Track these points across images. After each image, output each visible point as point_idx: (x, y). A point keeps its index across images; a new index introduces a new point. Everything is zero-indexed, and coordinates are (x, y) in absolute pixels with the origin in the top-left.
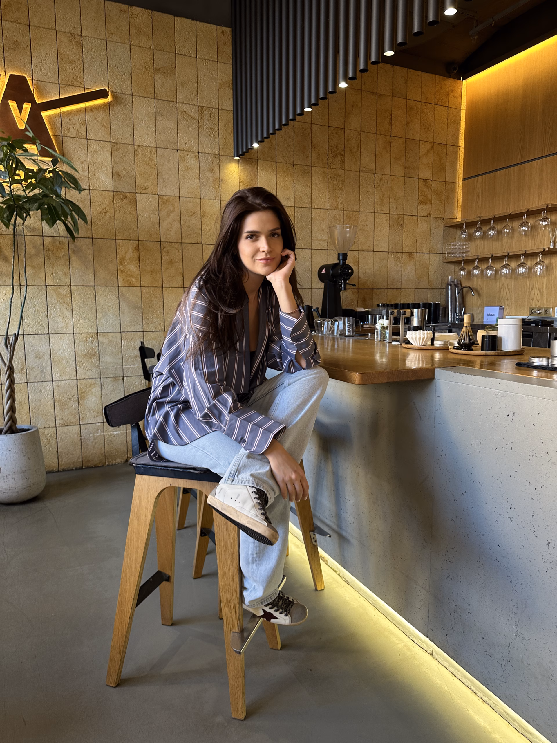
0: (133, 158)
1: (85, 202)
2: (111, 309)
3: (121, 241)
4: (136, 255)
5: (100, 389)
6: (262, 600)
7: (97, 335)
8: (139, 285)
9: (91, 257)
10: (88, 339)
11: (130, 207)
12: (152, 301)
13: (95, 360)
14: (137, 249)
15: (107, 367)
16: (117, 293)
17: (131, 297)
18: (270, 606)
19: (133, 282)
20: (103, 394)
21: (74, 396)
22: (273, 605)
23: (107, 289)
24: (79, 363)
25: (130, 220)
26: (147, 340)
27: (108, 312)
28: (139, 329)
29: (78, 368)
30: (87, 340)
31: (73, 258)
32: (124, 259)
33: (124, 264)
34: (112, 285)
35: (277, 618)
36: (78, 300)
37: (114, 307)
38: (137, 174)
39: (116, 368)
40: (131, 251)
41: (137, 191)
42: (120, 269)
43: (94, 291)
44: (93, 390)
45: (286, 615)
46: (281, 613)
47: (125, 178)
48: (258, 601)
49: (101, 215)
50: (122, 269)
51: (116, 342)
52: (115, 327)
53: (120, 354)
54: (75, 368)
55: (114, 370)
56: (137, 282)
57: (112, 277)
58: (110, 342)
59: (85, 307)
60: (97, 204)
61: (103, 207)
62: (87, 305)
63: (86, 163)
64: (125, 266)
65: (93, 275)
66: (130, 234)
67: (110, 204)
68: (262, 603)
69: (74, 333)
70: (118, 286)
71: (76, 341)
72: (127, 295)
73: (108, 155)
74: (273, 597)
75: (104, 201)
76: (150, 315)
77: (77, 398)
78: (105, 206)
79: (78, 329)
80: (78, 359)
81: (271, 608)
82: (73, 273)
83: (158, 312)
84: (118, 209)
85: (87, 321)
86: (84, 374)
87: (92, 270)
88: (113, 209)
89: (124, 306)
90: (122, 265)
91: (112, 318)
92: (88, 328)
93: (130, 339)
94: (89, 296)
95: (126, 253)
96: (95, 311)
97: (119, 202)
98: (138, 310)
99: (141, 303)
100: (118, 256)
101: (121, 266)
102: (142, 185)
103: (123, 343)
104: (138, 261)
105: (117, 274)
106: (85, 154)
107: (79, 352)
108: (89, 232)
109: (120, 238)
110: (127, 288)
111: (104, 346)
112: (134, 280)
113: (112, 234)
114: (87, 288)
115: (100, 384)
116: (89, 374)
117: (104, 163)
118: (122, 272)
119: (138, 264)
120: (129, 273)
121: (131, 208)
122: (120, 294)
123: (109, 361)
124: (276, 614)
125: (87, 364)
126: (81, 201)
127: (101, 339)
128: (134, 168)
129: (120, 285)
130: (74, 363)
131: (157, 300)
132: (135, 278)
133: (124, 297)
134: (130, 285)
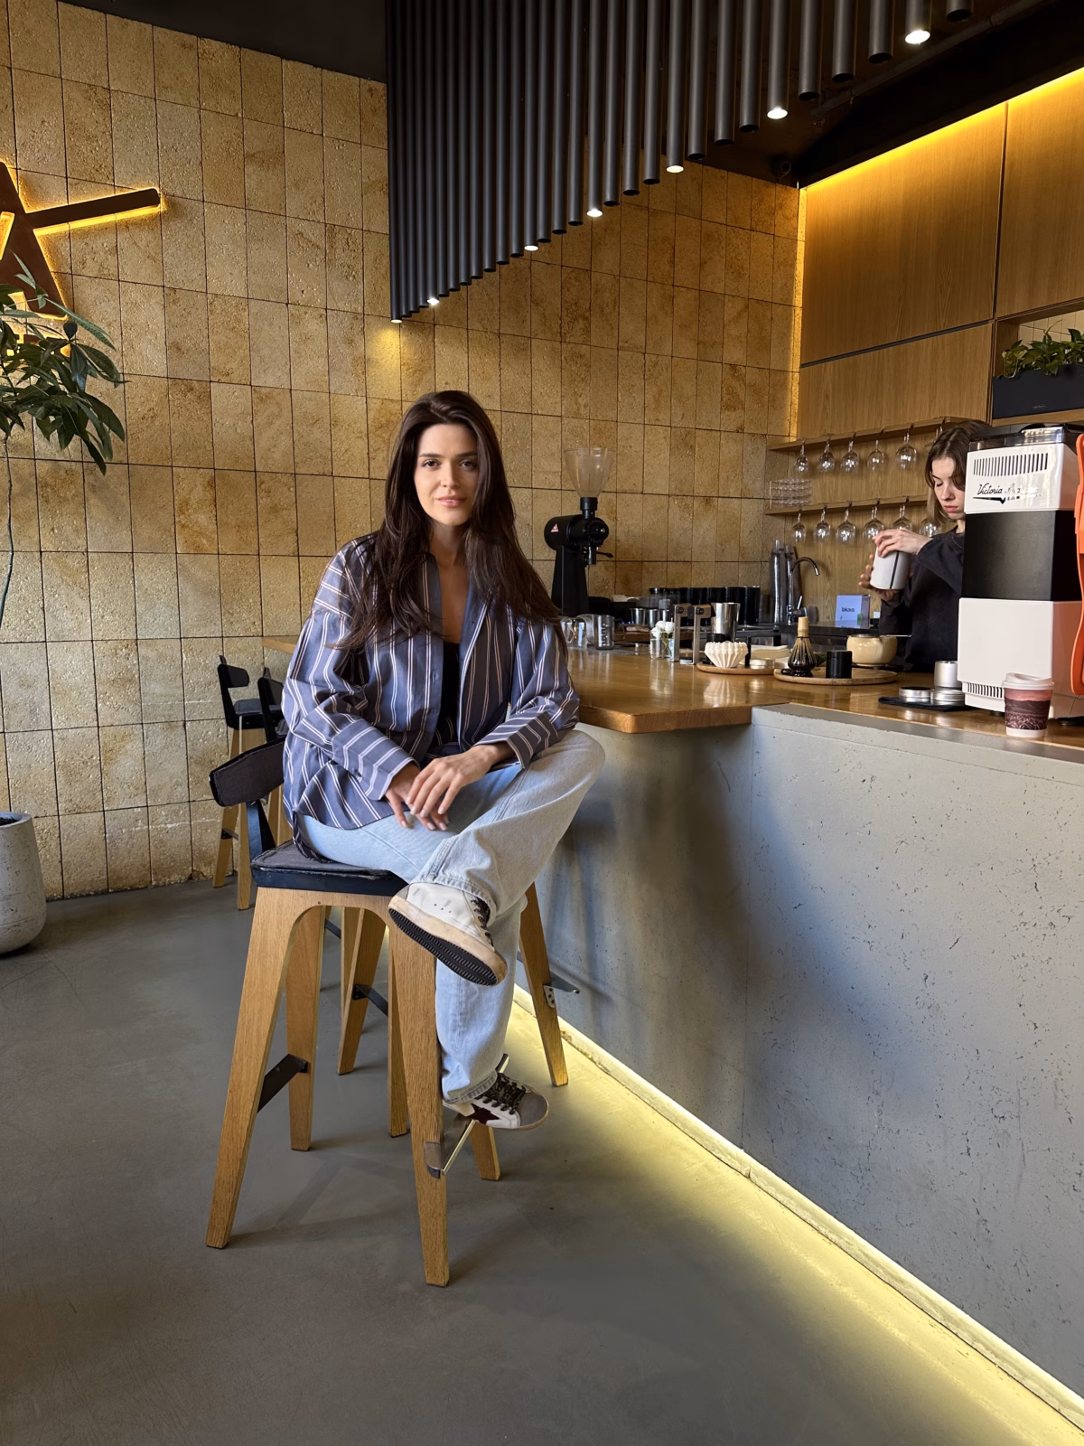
0: (204, 317)
1: (116, 398)
2: (163, 596)
3: (182, 469)
4: (209, 496)
5: (141, 745)
6: (470, 1090)
7: (137, 644)
8: (216, 552)
9: (125, 499)
10: (118, 651)
11: (198, 407)
12: (239, 580)
13: (132, 690)
14: (212, 484)
15: (153, 703)
16: (174, 566)
17: (200, 574)
18: (485, 1098)
19: (204, 545)
20: (147, 753)
21: (92, 757)
22: (489, 1096)
23: (156, 558)
24: (102, 696)
25: (199, 431)
26: (230, 653)
27: (157, 601)
28: (214, 632)
29: (99, 705)
30: (116, 654)
31: (93, 501)
32: (187, 502)
33: (186, 513)
34: (165, 550)
35: (497, 1118)
36: (100, 579)
37: (168, 592)
38: (212, 348)
39: (171, 705)
40: (200, 488)
41: (212, 379)
42: (180, 522)
43: (131, 563)
44: (128, 747)
45: (511, 1113)
46: (503, 1109)
47: (190, 353)
48: (463, 1091)
49: (145, 421)
50: (183, 522)
51: (172, 657)
52: (170, 629)
53: (179, 679)
54: (94, 706)
55: (168, 708)
56: (210, 545)
57: (164, 536)
58: (160, 655)
59: (114, 592)
60: (137, 401)
61: (147, 409)
62: (118, 587)
63: (116, 325)
64: (189, 515)
65: (130, 532)
66: (198, 457)
67: (161, 401)
68: (470, 1095)
69: (92, 641)
70: (177, 553)
71: (97, 655)
72: (193, 570)
73: (158, 310)
74: (488, 1084)
75: (151, 396)
76: (235, 607)
77: (98, 762)
78: (152, 405)
79: (101, 633)
80: (100, 688)
81: (485, 1102)
82: (91, 528)
83: (251, 600)
84: (176, 410)
85: (117, 617)
86: (112, 716)
87: (128, 523)
88: (167, 410)
89: (186, 589)
90: (183, 513)
91: (165, 612)
92: (119, 630)
93: (198, 651)
94: (122, 572)
95: (191, 491)
96: (132, 599)
97: (178, 399)
98: (213, 597)
99: (218, 585)
100: (176, 498)
101: (182, 517)
102: (222, 367)
103: (185, 659)
104: (213, 507)
105: (173, 531)
106: (114, 308)
107: (103, 676)
108: (122, 453)
109: (180, 464)
110: (192, 556)
111: (150, 663)
112: (205, 542)
113: (165, 457)
114: (118, 557)
115: (141, 735)
116: (121, 716)
117: (150, 326)
118: (183, 526)
119: (214, 513)
120: (195, 528)
121: (201, 409)
122: (179, 567)
123: (158, 692)
124: (495, 1111)
125: (117, 697)
126: (108, 395)
127: (142, 651)
128: (206, 335)
129: (179, 551)
130: (92, 695)
131: (248, 578)
132: (208, 538)
133: (186, 574)
134: (199, 551)
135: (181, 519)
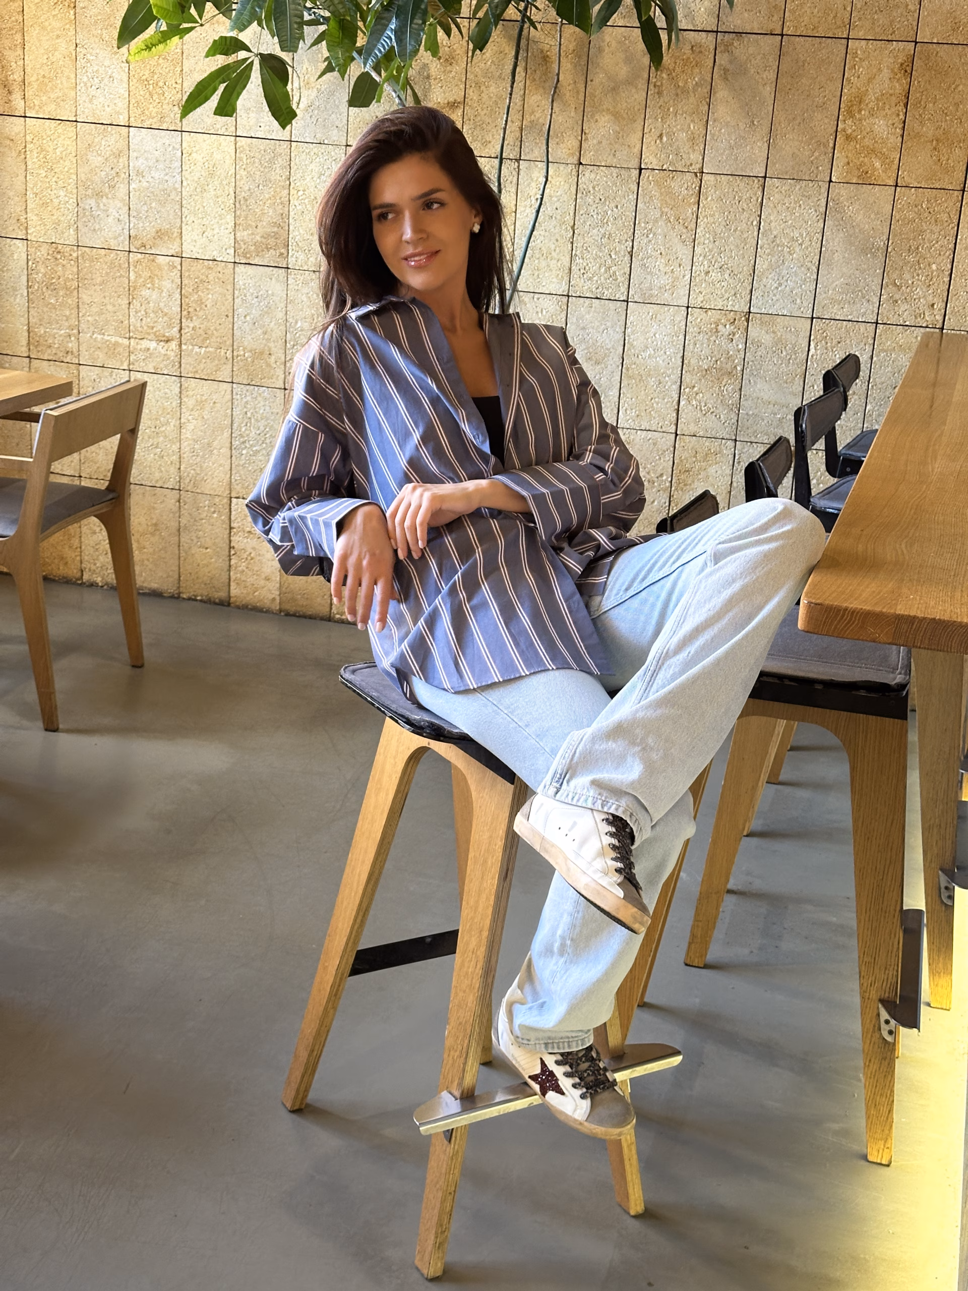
2: (797, 249)
3: (864, 43)
4: (899, 87)
5: (729, 472)
6: (549, 1038)
7: (748, 320)
8: (892, 182)
9: (768, 90)
10: (720, 327)
12: (921, 232)
13: (730, 388)
14: (907, 68)
15: (756, 411)
16: (823, 202)
17: (860, 217)
18: (560, 1058)
19: (875, 169)
20: (735, 484)
21: (662, 475)
22: (567, 1058)
23: (798, 187)
24: (687, 390)
26: (883, 350)
27: (787, 256)
28: (863, 315)
29: (682, 403)
30: (717, 331)
31: (722, 93)
32: (860, 99)
33: (858, 116)
34: (813, 177)
35: (563, 1093)
36: (712, 216)
37: (807, 243)
39: (780, 420)
40: (885, 74)
42: (844, 130)
43: (760, 193)
44: (712, 470)
45: (583, 1096)
46: (574, 1086)
48: (539, 1036)
50: (849, 131)
51: (794, 346)
52: (798, 301)
53: (798, 381)
54: (675, 402)
55: (775, 423)
56: (885, 171)
57: (816, 154)
58: (779, 341)
59: (729, 237)
62: (735, 231)
64: (860, 120)
65: (766, 145)
66: (892, 22)
68: (546, 1045)
69: (688, 307)
70: (831, 181)
71: (690, 329)
72: (850, 210)
74: (574, 1044)
76: (906, 276)
77: (668, 484)
79: (700, 298)
80: (687, 378)
81: (557, 1063)
82: (713, 135)
83: (935, 267)
85: (726, 276)
86: (697, 422)
87: (766, 129)
89: (835, 241)
90: (852, 116)
91: (796, 274)
92: (726, 296)
93: (835, 342)
94: (745, 206)
95: (872, 80)
96: (753, 250)
98: (874, 256)
99: (885, 237)
100: (845, 91)
101: (849, 122)
103: (812, 351)
104: (901, 107)
105: (831, 145)
107: (693, 361)
108: (776, 19)
109: (861, 34)
110: (852, 187)
111: (761, 351)
112: (877, 164)
113: (839, 22)
114: (741, 183)
115: (731, 457)
116: (710, 424)
118: (848, 138)
119: (902, 116)
120: (867, 142)
122: (831, 204)
123: (766, 398)
124: (564, 1083)
125: (708, 395)
127: (755, 331)
129: (834, 179)
130: (675, 387)
131: (939, 229)
132: (884, 158)
133: (838, 216)
134: (865, 180)
135: (847, 125)
